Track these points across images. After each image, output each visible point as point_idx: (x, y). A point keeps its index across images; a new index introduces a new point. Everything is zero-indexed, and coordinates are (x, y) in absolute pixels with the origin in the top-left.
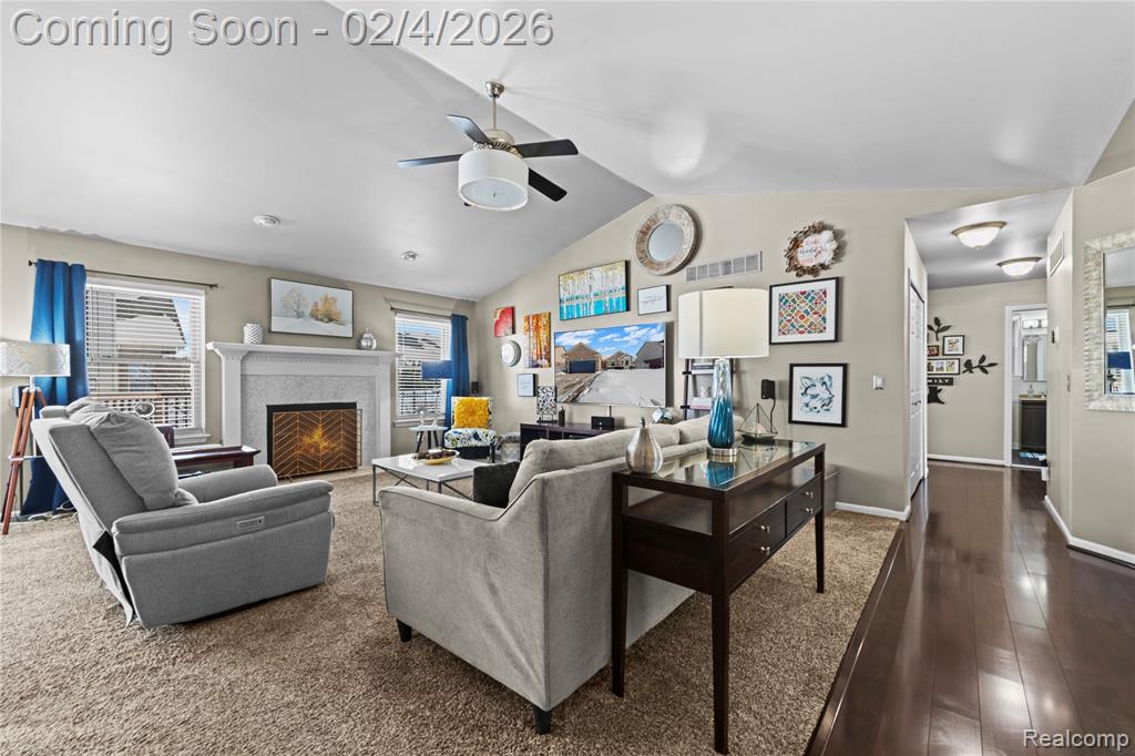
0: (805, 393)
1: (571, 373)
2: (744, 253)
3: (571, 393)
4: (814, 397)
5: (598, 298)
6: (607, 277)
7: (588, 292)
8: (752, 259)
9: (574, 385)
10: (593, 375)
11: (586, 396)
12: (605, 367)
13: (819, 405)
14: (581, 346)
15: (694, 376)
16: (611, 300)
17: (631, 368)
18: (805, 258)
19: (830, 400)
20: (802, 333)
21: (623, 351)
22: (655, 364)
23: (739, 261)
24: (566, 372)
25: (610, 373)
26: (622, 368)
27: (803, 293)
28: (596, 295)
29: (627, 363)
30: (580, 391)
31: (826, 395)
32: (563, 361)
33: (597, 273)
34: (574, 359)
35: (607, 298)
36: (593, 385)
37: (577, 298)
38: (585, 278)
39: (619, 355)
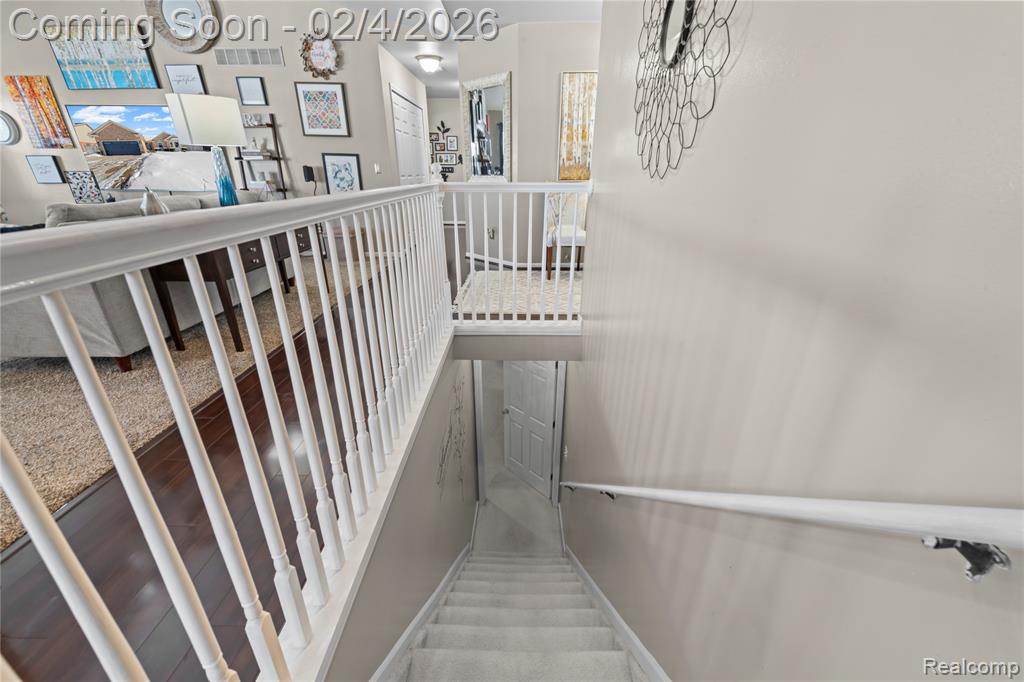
0: (335, 177)
1: (108, 155)
3: (118, 176)
4: (342, 179)
5: (115, 68)
6: (120, 42)
7: (99, 58)
8: (274, 52)
9: (117, 169)
10: (139, 157)
11: (137, 181)
12: (151, 148)
13: (346, 185)
14: (112, 126)
15: (249, 162)
17: (183, 150)
18: (316, 61)
19: (352, 181)
20: (325, 127)
21: (168, 132)
23: (264, 53)
24: (102, 153)
25: (160, 155)
26: (172, 150)
27: (321, 93)
28: (110, 62)
29: (177, 145)
30: (129, 174)
31: (349, 178)
32: (93, 141)
34: (108, 139)
36: (143, 168)
37: (84, 62)
39: (165, 136)
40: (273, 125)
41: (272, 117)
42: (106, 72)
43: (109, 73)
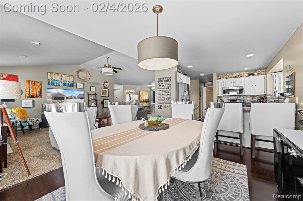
1: (54, 99)
2: (97, 82)
4: (106, 104)
5: (64, 82)
6: (67, 78)
7: (61, 80)
8: (98, 83)
10: (63, 100)
12: (67, 98)
14: (59, 93)
16: (69, 84)
18: (105, 85)
20: (105, 95)
22: (82, 98)
23: (96, 83)
24: (53, 99)
25: (70, 100)
27: (105, 90)
28: (63, 81)
29: (74, 98)
32: (52, 96)
33: (64, 76)
34: (56, 96)
35: (67, 83)
37: (56, 80)
38: (60, 76)
39: (72, 96)
40: (96, 95)
41: (96, 93)
42: (61, 83)
43: (62, 83)
